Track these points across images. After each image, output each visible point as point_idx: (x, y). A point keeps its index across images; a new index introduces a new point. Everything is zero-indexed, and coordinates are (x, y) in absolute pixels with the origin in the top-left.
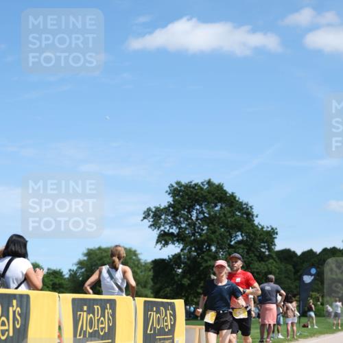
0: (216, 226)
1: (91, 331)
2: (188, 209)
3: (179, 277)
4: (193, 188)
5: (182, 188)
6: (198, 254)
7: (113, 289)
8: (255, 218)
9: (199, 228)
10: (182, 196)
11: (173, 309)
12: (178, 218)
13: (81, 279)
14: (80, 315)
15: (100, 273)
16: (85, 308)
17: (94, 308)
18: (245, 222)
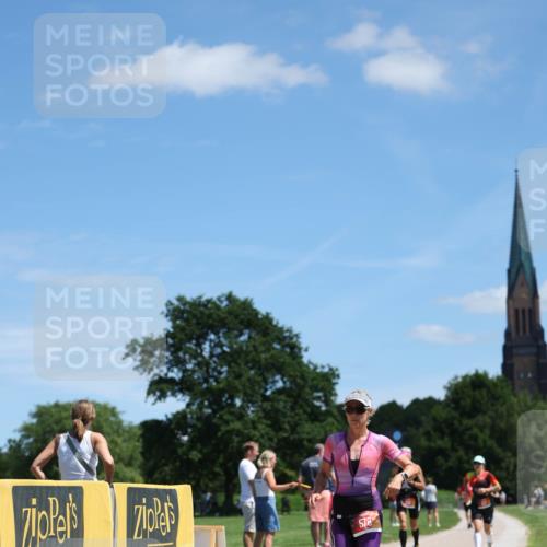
0: (243, 366)
1: (44, 537)
2: (197, 340)
3: (184, 448)
4: (205, 306)
5: (187, 307)
6: (214, 412)
7: (78, 470)
8: (303, 353)
9: (214, 369)
10: (187, 320)
11: (174, 500)
12: (181, 354)
13: (27, 454)
14: (27, 512)
15: (57, 444)
16: (34, 501)
17: (48, 501)
18: (288, 360)
